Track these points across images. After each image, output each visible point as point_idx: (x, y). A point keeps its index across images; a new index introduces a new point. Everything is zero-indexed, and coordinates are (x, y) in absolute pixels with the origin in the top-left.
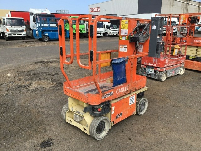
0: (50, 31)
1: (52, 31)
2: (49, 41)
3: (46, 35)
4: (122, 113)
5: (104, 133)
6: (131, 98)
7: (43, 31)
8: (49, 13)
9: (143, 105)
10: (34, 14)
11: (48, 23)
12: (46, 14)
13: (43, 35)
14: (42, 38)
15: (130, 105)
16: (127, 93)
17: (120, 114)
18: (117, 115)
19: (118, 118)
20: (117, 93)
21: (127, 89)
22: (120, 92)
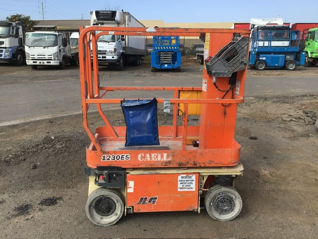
0: (271, 54)
1: (274, 54)
2: (265, 69)
3: (262, 60)
4: (156, 198)
5: (112, 218)
6: (182, 177)
7: (259, 54)
8: (280, 23)
9: (226, 203)
10: (256, 26)
11: (270, 41)
12: (275, 25)
13: (256, 60)
14: (254, 65)
15: (179, 190)
16: (171, 166)
17: (151, 199)
18: (142, 199)
19: (144, 203)
20: (140, 159)
21: (170, 159)
22: (149, 159)
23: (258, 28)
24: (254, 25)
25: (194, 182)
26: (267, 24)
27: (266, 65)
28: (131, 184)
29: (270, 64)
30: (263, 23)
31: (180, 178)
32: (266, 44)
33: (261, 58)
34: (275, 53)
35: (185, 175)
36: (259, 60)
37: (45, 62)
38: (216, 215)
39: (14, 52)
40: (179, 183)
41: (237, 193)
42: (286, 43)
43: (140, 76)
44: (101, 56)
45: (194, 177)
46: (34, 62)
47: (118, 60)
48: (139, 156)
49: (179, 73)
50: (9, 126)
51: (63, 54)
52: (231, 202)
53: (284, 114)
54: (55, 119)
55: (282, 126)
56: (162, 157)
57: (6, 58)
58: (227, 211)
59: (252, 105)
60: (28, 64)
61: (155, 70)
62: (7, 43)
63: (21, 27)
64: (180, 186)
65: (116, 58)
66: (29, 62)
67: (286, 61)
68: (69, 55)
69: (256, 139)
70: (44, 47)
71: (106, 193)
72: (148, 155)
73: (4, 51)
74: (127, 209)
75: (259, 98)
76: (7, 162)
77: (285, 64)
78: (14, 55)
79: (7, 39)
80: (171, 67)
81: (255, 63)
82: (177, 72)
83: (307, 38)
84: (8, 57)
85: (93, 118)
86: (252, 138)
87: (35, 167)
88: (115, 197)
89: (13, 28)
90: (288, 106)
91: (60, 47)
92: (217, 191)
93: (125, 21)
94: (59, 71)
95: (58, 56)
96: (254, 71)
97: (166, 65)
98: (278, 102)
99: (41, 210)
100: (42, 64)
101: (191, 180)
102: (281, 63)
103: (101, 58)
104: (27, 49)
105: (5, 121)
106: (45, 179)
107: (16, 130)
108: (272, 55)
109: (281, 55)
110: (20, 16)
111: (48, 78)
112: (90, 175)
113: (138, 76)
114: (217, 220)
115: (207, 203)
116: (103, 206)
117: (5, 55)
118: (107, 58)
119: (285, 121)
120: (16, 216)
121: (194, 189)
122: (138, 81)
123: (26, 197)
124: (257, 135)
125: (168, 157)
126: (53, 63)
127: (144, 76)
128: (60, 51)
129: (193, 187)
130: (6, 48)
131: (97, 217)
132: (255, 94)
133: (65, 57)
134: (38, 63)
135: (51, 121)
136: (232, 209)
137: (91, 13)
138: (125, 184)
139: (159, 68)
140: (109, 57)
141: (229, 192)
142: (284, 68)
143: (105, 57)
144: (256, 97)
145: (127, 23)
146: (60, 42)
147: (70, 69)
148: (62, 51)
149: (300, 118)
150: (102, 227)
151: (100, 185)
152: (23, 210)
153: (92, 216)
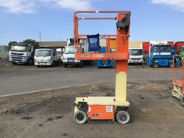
2: (158, 67)
3: (156, 62)
4: (98, 114)
5: (83, 121)
7: (154, 59)
8: (166, 43)
9: (124, 117)
10: (153, 45)
11: (160, 52)
12: (163, 44)
13: (153, 63)
14: (152, 65)
18: (93, 114)
19: (94, 116)
23: (154, 46)
24: (152, 44)
25: (112, 109)
26: (159, 44)
27: (158, 65)
28: (90, 108)
29: (160, 64)
30: (156, 43)
31: (107, 107)
32: (158, 54)
33: (155, 62)
34: (163, 59)
35: (109, 106)
36: (154, 62)
37: (44, 63)
38: (120, 121)
39: (28, 59)
40: (107, 109)
41: (127, 113)
42: (169, 54)
43: (92, 70)
44: (72, 61)
45: (112, 107)
46: (38, 64)
47: (80, 63)
49: (112, 69)
50: (35, 93)
51: (53, 60)
52: (125, 117)
53: (160, 89)
54: (54, 90)
55: (157, 93)
57: (24, 62)
58: (124, 120)
59: (146, 85)
60: (35, 64)
61: (100, 67)
62: (25, 54)
63: (32, 46)
64: (107, 110)
65: (79, 61)
66: (36, 64)
67: (169, 63)
68: (56, 60)
69: (143, 98)
70: (44, 57)
71: (81, 111)
72: (96, 55)
73: (23, 58)
74: (88, 118)
75: (150, 82)
76: (40, 105)
77: (168, 65)
78: (28, 60)
79: (25, 52)
80: (107, 66)
81: (152, 64)
82: (110, 68)
83: (181, 51)
84: (25, 61)
85: (70, 90)
86: (141, 98)
87: (51, 107)
88: (84, 113)
89: (29, 47)
90: (164, 85)
91: (52, 56)
92: (120, 112)
93: (84, 43)
94: (51, 68)
95: (50, 61)
96: (152, 68)
97: (105, 65)
98: (159, 83)
99: (56, 120)
100: (42, 65)
102: (167, 64)
103: (72, 62)
104: (35, 57)
105: (33, 91)
106: (56, 111)
107: (38, 94)
108: (161, 60)
109: (166, 60)
110: (30, 40)
111: (46, 71)
112: (75, 106)
113: (90, 70)
114: (121, 124)
115: (117, 117)
116: (80, 117)
117: (24, 60)
119: (159, 92)
120: (48, 121)
121: (112, 111)
122: (91, 73)
123: (50, 116)
124: (144, 97)
126: (48, 64)
127: (94, 70)
128: (52, 58)
129: (112, 110)
130: (24, 57)
131: (78, 121)
132: (149, 80)
133: (54, 61)
134: (40, 64)
135: (52, 91)
136: (126, 120)
137: (68, 39)
138: (88, 109)
139: (101, 66)
140: (76, 61)
141: (125, 113)
142: (168, 66)
143: (74, 61)
144: (149, 81)
145: (85, 44)
146: (52, 54)
147: (56, 67)
148: (53, 58)
149: (166, 91)
150: (79, 124)
151: (79, 109)
152: (50, 119)
153: (76, 120)
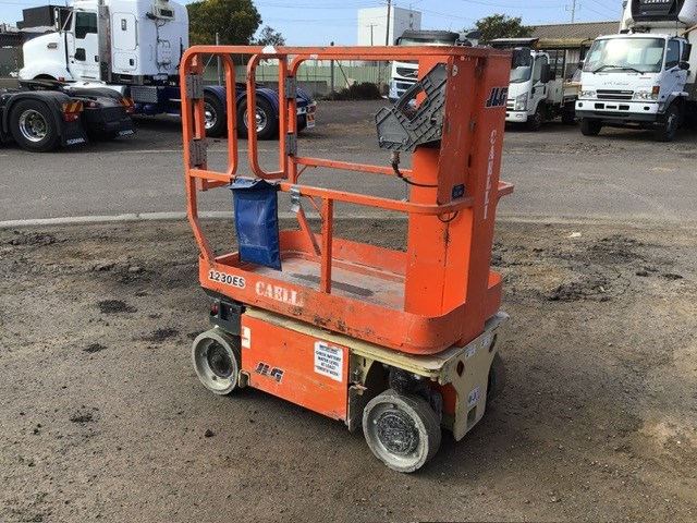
4: (281, 373)
6: (321, 346)
15: (316, 370)
16: (302, 318)
17: (275, 371)
18: (262, 365)
19: (265, 372)
20: (258, 291)
21: (301, 305)
22: (270, 295)
25: (341, 363)
28: (247, 332)
31: (317, 346)
35: (326, 345)
40: (316, 356)
44: (618, 104)
45: (340, 354)
48: (258, 285)
52: (406, 433)
56: (289, 296)
58: (399, 450)
64: (318, 362)
65: (653, 109)
68: (557, 99)
72: (269, 288)
74: (242, 376)
92: (381, 397)
95: (526, 102)
101: (335, 358)
103: (617, 110)
110: (501, 18)
118: (630, 110)
121: (339, 379)
125: (298, 299)
126: (513, 117)
128: (533, 91)
129: (339, 373)
136: (409, 449)
140: (636, 107)
143: (627, 107)
146: (536, 73)
148: (539, 90)
153: (199, 368)
